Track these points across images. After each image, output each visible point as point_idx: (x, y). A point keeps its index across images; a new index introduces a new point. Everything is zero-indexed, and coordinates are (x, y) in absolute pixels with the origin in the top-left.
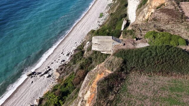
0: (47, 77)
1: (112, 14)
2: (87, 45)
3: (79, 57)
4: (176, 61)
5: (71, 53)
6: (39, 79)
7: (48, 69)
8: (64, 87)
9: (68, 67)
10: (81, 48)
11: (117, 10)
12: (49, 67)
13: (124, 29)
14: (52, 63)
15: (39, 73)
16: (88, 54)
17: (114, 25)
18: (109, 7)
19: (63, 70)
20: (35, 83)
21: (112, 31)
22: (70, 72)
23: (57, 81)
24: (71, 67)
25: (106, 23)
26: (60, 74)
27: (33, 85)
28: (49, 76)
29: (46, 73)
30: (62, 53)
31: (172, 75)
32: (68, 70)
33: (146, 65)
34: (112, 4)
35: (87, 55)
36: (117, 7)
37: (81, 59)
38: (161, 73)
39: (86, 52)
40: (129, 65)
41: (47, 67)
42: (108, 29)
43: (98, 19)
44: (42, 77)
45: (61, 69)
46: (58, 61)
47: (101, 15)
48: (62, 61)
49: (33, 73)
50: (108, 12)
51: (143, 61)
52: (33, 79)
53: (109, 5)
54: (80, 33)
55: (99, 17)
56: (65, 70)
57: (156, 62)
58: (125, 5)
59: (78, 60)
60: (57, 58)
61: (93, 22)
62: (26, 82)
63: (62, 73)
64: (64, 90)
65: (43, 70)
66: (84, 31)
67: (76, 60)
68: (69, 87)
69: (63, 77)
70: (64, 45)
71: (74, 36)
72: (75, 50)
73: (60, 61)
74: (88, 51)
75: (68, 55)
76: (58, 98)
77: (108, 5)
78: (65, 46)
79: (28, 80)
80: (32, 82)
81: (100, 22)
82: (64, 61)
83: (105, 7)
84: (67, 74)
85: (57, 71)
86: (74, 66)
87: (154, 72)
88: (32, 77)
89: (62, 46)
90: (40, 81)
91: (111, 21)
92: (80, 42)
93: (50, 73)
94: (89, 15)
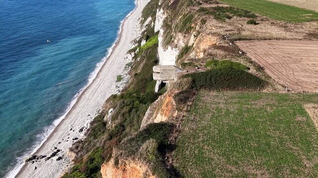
0: (57, 160)
1: (136, 74)
2: (110, 114)
3: (100, 129)
4: (241, 78)
5: (85, 128)
6: (45, 164)
7: (55, 151)
8: (91, 164)
9: (86, 144)
10: (101, 120)
11: (143, 68)
12: (56, 148)
13: (159, 90)
14: (59, 143)
15: (43, 157)
16: (115, 123)
17: (143, 88)
18: (128, 67)
19: (79, 149)
20: (41, 168)
21: (141, 94)
22: (91, 149)
23: (73, 162)
24: (90, 142)
25: (129, 87)
26: (77, 153)
27: (38, 171)
28: (60, 159)
29: (54, 155)
30: (71, 130)
31: (238, 90)
32: (88, 147)
33: (214, 82)
34: (131, 63)
35: (112, 126)
36: (142, 65)
37: (104, 132)
38: (229, 88)
39: (110, 123)
40: (198, 84)
41: (53, 148)
42: (134, 93)
43: (115, 83)
44: (49, 161)
45: (77, 147)
46: (68, 139)
47: (119, 78)
48: (73, 139)
49: (34, 157)
50: (130, 73)
51: (211, 79)
52: (35, 164)
53: (129, 65)
54: (92, 103)
55: (117, 81)
56: (82, 148)
57: (223, 79)
58: (154, 61)
59: (99, 133)
60: (65, 136)
61: (109, 87)
62: (26, 169)
63: (79, 152)
64: (91, 166)
65: (49, 153)
66: (98, 99)
67: (97, 134)
68: (97, 162)
69: (81, 156)
70: (71, 120)
71: (83, 107)
72: (92, 123)
73: (71, 139)
74: (114, 119)
75: (81, 130)
76: (85, 175)
77: (127, 65)
78: (73, 120)
79: (29, 166)
80: (36, 168)
81: (119, 87)
82: (76, 139)
83: (123, 68)
84: (88, 152)
85: (71, 150)
86: (96, 140)
87: (222, 88)
88: (34, 162)
89: (69, 121)
90: (48, 165)
91: (138, 83)
92: (94, 114)
93: (60, 154)
94: (101, 79)
